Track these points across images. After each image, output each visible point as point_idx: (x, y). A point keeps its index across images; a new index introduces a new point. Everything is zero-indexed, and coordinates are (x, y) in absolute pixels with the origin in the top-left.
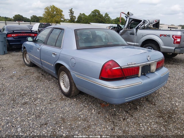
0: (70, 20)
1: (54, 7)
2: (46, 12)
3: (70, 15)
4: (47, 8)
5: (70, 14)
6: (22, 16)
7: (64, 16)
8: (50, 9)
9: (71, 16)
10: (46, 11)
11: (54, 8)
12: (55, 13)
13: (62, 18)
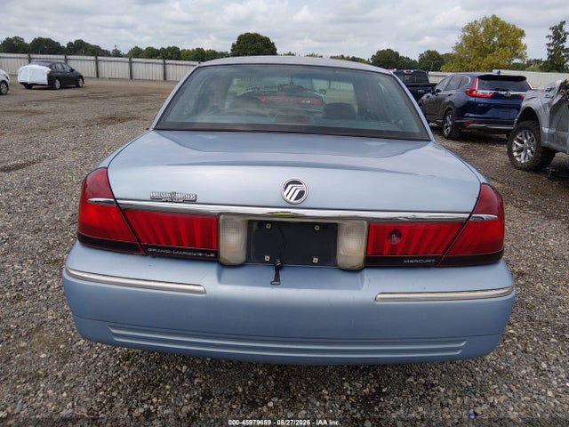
0: (545, 62)
1: (496, 20)
2: (465, 39)
3: (549, 45)
4: (471, 28)
5: (552, 41)
6: (397, 54)
7: (525, 48)
8: (482, 29)
9: (552, 48)
10: (467, 34)
11: (495, 25)
12: (496, 39)
13: (517, 56)
